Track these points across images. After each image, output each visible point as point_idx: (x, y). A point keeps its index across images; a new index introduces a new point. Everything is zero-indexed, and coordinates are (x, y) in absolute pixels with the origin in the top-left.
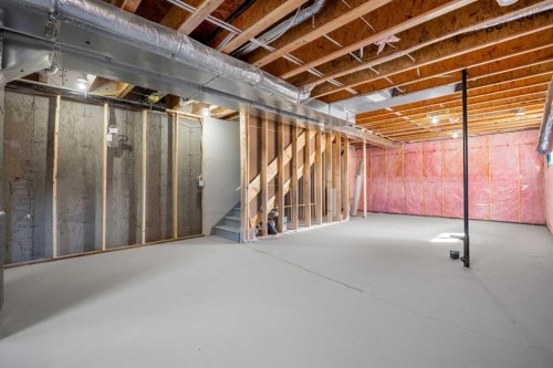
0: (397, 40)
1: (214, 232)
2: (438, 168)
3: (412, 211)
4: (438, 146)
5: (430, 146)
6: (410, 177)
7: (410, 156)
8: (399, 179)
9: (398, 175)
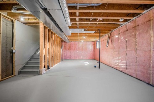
0: (102, 20)
1: (20, 72)
2: (78, 48)
3: (72, 58)
4: (78, 43)
5: (76, 43)
6: (71, 50)
7: (71, 45)
8: (69, 50)
9: (69, 49)
